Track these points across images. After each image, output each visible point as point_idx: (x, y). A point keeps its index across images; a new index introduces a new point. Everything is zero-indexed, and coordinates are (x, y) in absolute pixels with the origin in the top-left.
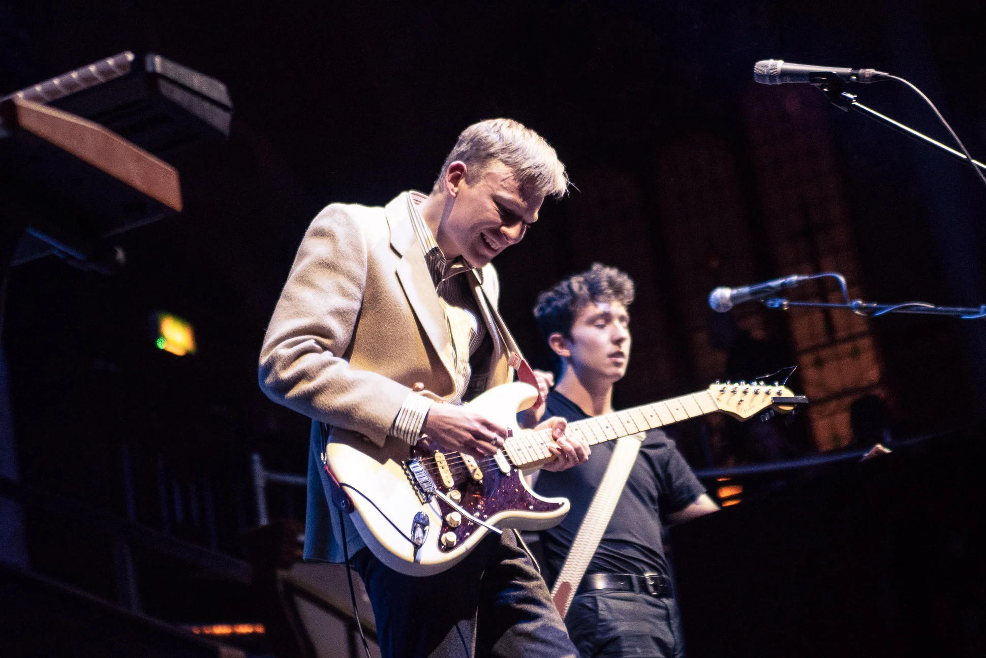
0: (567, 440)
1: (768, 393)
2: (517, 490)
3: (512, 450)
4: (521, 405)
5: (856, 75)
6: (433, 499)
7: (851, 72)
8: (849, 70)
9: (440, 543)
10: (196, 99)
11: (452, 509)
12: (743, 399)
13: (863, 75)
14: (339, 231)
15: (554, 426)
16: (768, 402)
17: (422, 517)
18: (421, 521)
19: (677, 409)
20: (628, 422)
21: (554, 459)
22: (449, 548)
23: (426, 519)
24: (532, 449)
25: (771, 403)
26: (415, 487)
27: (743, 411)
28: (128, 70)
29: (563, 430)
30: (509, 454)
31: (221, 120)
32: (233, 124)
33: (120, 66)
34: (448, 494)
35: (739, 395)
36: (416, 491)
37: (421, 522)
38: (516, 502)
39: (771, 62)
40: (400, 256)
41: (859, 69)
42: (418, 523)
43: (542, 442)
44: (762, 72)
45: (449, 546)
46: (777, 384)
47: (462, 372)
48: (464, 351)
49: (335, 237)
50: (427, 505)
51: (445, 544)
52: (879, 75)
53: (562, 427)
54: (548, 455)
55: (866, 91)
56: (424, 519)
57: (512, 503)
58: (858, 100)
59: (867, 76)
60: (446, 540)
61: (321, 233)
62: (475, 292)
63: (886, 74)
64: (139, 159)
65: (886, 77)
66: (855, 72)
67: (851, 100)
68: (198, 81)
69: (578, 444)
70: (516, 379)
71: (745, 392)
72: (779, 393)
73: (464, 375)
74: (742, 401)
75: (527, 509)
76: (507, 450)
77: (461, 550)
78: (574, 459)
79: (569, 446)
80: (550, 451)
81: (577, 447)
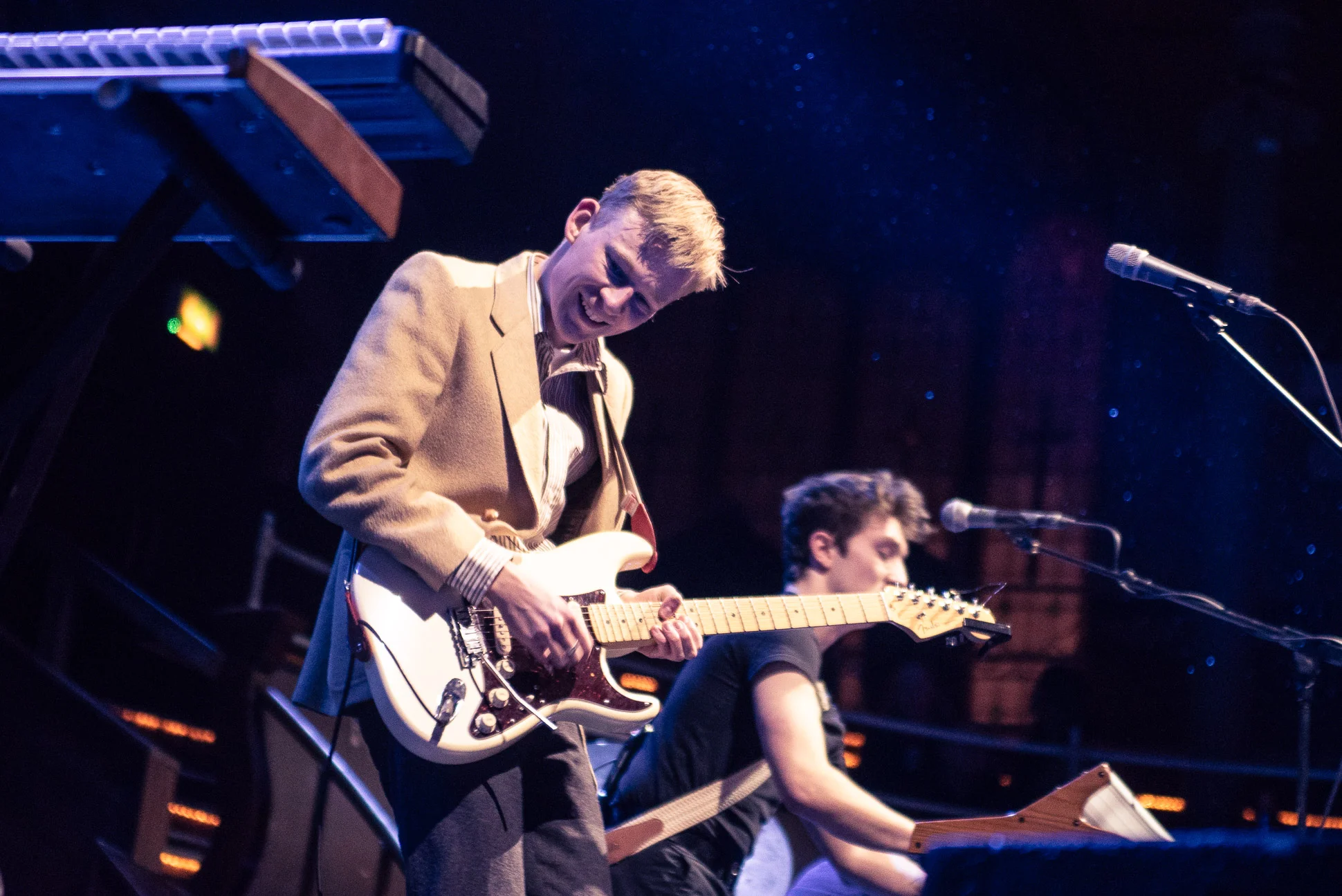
0: (676, 625)
1: (961, 612)
2: (593, 675)
3: (598, 622)
4: (626, 563)
5: (1235, 299)
6: (478, 666)
7: (1229, 294)
8: (1227, 290)
9: (473, 725)
11: (498, 684)
12: (924, 613)
13: (1244, 302)
14: (428, 288)
15: (663, 599)
16: (957, 623)
17: (458, 686)
18: (455, 691)
19: (833, 609)
20: (763, 613)
21: (653, 643)
22: (482, 734)
23: (463, 690)
24: (625, 624)
25: (961, 626)
26: (458, 644)
27: (921, 628)
30: (594, 625)
34: (499, 664)
35: (921, 606)
36: (458, 650)
37: (453, 692)
38: (587, 690)
39: (1133, 249)
40: (502, 334)
41: (1240, 292)
42: (451, 693)
43: (641, 618)
44: (1117, 259)
45: (484, 732)
46: (976, 601)
47: (551, 502)
48: (560, 474)
49: (422, 295)
50: (467, 671)
51: (480, 727)
52: (1263, 308)
54: (646, 636)
55: (1241, 322)
56: (460, 688)
57: (582, 690)
58: (1227, 330)
59: (1248, 305)
60: (482, 723)
61: (405, 287)
62: (592, 399)
63: (1272, 309)
65: (1270, 313)
66: (1235, 295)
67: (1218, 328)
69: (688, 632)
70: (627, 526)
71: (930, 605)
72: (976, 615)
73: (552, 506)
74: (923, 615)
75: (600, 702)
76: (592, 619)
77: (495, 741)
78: (678, 653)
79: (675, 635)
80: (651, 633)
81: (685, 636)
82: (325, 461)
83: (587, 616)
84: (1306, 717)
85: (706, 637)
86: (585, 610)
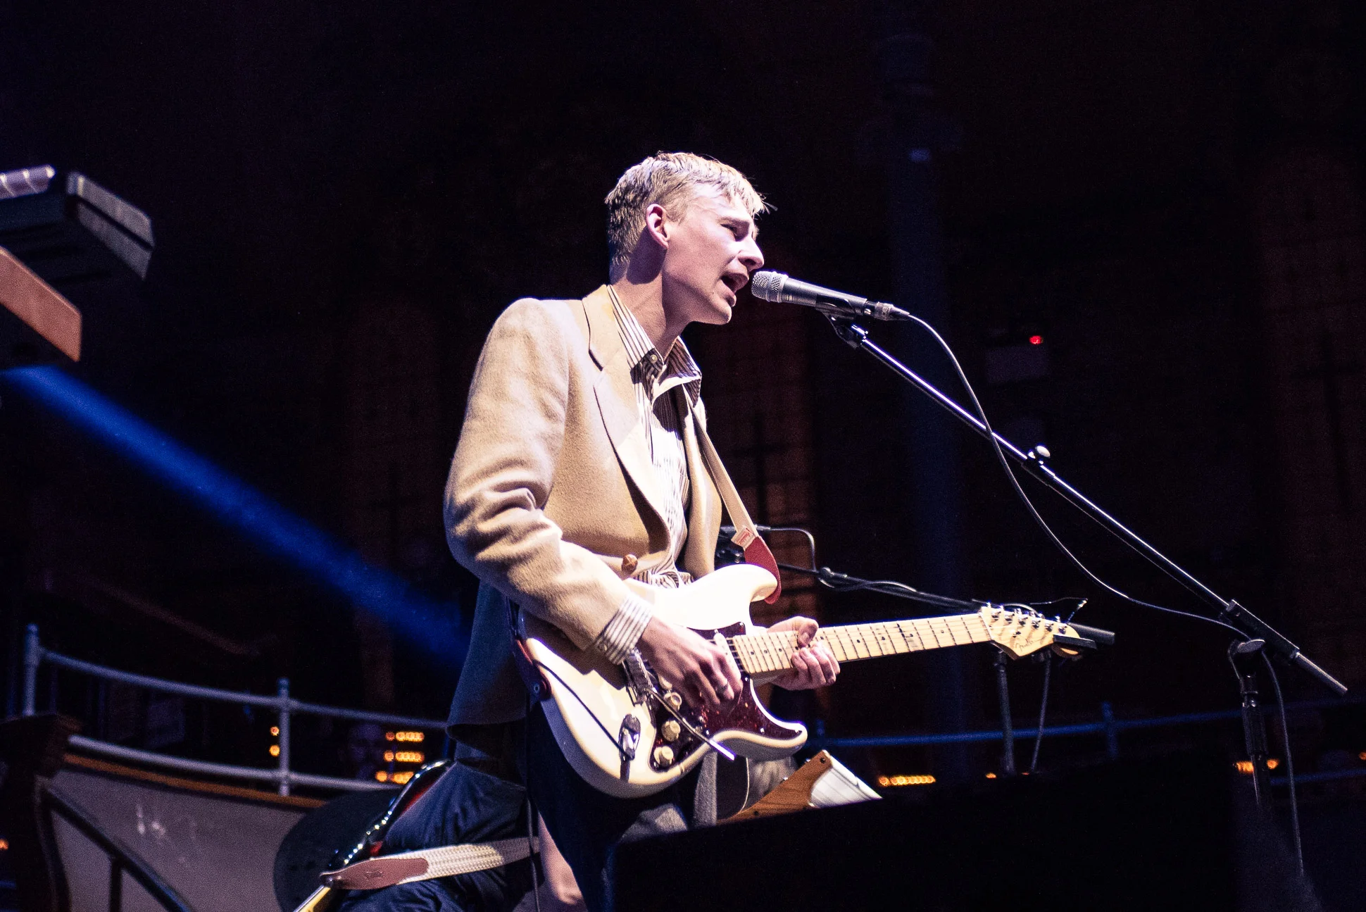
0: (813, 653)
1: (1048, 629)
2: (747, 705)
3: (745, 652)
5: (872, 308)
7: (865, 304)
8: (862, 301)
9: (652, 759)
10: (115, 232)
11: (670, 717)
12: (1019, 631)
13: (880, 310)
15: (801, 629)
16: (1048, 640)
17: (632, 721)
19: (942, 631)
20: (884, 638)
21: (794, 672)
22: (662, 767)
23: (636, 725)
24: (768, 654)
27: (1018, 646)
28: (45, 188)
29: (811, 636)
30: (741, 657)
31: (139, 259)
32: (152, 265)
33: (37, 182)
35: (1015, 625)
37: (630, 726)
38: (745, 721)
39: (773, 273)
40: (601, 368)
41: (876, 302)
42: (627, 727)
43: (781, 648)
45: (663, 765)
46: (1059, 618)
50: (638, 706)
51: (659, 761)
52: (898, 313)
53: (812, 632)
54: (787, 665)
55: (880, 328)
56: (634, 724)
57: (740, 721)
58: (868, 337)
59: (884, 312)
60: (661, 757)
63: (906, 313)
64: (42, 295)
65: (906, 317)
66: (871, 304)
67: (861, 336)
68: (121, 210)
69: (825, 659)
71: (1022, 623)
72: (1061, 631)
74: (1018, 633)
75: (757, 732)
76: (738, 651)
77: (675, 772)
78: (819, 678)
79: (813, 660)
80: (792, 662)
81: (824, 662)
82: (478, 513)
83: (732, 648)
84: (1004, 681)
85: (842, 664)
86: (730, 642)
